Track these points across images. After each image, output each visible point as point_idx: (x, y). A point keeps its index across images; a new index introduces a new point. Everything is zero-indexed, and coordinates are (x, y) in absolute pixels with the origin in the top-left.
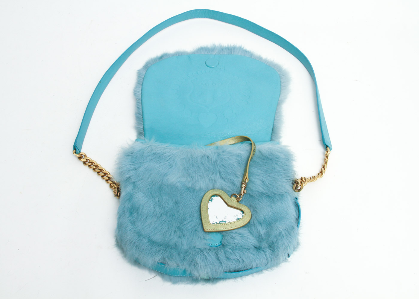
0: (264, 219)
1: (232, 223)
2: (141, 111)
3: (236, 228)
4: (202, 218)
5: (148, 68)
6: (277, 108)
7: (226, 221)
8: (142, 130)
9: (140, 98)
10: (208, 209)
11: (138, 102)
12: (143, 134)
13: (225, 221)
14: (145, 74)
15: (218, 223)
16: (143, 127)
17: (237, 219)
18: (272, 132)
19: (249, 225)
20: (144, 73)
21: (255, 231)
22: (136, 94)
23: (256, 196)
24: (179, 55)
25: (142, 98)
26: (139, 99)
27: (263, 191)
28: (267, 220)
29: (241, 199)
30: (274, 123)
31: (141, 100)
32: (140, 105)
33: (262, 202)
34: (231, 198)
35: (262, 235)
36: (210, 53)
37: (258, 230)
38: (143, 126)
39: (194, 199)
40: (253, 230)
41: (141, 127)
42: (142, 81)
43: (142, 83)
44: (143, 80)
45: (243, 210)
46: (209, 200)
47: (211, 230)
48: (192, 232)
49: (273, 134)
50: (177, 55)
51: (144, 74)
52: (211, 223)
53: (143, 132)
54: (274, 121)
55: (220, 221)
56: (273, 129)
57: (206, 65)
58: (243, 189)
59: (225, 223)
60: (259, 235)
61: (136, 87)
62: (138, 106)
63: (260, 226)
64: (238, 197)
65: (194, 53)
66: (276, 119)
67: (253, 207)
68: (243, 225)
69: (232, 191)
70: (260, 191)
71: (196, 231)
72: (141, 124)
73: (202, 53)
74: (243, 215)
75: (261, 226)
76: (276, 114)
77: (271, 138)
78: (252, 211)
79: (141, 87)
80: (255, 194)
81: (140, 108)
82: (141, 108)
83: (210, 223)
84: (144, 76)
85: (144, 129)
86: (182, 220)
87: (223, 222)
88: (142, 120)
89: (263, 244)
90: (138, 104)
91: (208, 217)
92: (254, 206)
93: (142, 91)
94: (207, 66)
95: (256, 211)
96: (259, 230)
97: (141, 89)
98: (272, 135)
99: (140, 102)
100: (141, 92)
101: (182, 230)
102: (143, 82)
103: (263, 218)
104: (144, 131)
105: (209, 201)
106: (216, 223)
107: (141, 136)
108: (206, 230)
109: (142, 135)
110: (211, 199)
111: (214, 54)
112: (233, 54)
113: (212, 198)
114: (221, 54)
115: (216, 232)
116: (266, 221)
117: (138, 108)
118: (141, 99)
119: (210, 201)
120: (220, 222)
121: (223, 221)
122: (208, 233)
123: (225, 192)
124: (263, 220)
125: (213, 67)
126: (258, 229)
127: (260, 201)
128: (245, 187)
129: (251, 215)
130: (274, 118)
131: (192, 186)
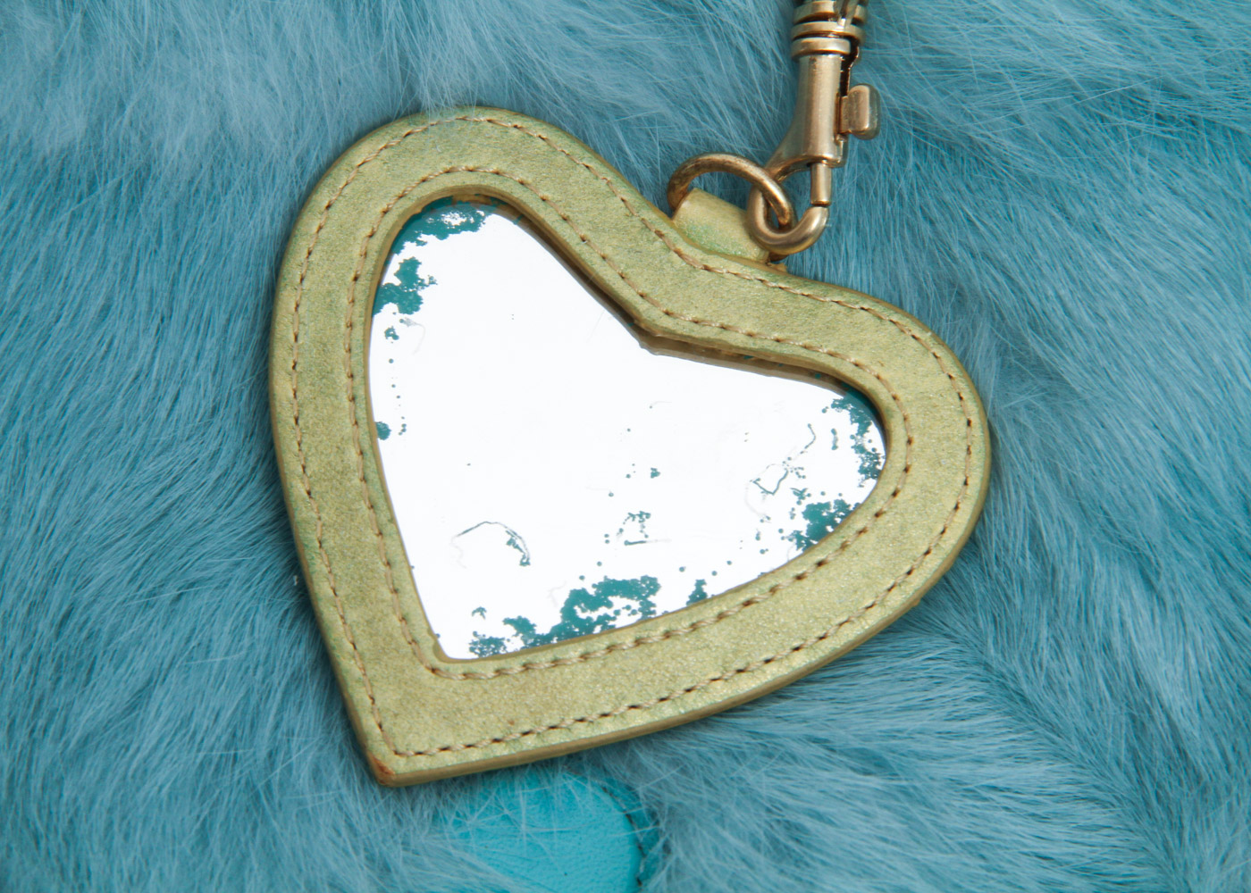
0: (1172, 489)
1: (746, 597)
3: (800, 661)
4: (322, 588)
7: (652, 585)
10: (383, 432)
13: (642, 589)
15: (543, 629)
17: (802, 525)
19: (978, 587)
21: (1074, 664)
23: (1021, 136)
27: (1109, 58)
28: (1220, 488)
29: (817, 219)
33: (1108, 223)
34: (670, 210)
35: (1183, 724)
37: (1107, 647)
39: (161, 304)
40: (1046, 654)
45: (867, 381)
46: (379, 296)
47: (475, 756)
48: (217, 834)
52: (457, 646)
55: (578, 597)
58: (827, 71)
59: (647, 608)
60: (1138, 726)
63: (1138, 591)
64: (770, 199)
67: (997, 315)
68: (897, 601)
69: (678, 104)
70: (1068, 71)
71: (257, 799)
74: (874, 457)
75: (1150, 585)
78: (991, 380)
80: (1001, 118)
83: (437, 649)
86: (48, 671)
87: (618, 602)
89: (1208, 847)
91: (395, 563)
92: (1009, 301)
95: (1039, 367)
96: (1122, 658)
101: (70, 838)
103: (1163, 473)
105: (375, 307)
106: (522, 625)
108: (400, 767)
110: (391, 278)
113: (409, 250)
115: (543, 765)
116: (1210, 512)
119: (389, 314)
120: (568, 611)
121: (611, 588)
122: (427, 804)
123: (582, 138)
124: (1164, 503)
126: (1117, 641)
127: (1079, 211)
128: (842, 47)
129: (979, 435)
131: (95, 130)
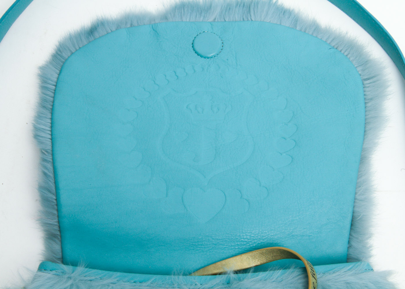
2: (52, 185)
5: (64, 63)
6: (359, 171)
8: (57, 228)
9: (49, 147)
11: (44, 160)
12: (59, 237)
14: (58, 78)
16: (59, 222)
18: (351, 229)
20: (55, 76)
22: (38, 136)
24: (131, 25)
25: (52, 147)
26: (47, 152)
30: (354, 207)
31: (50, 151)
32: (50, 166)
36: (202, 18)
38: (57, 220)
41: (54, 221)
42: (52, 99)
43: (53, 106)
44: (54, 97)
49: (353, 234)
50: (129, 26)
51: (56, 80)
53: (59, 233)
54: (354, 202)
56: (352, 221)
57: (194, 50)
61: (39, 117)
62: (46, 171)
65: (165, 17)
66: (358, 197)
72: (54, 214)
73: (184, 19)
76: (358, 186)
77: (349, 242)
79: (50, 117)
81: (50, 176)
82: (52, 175)
84: (56, 86)
85: (59, 227)
88: (56, 207)
90: (46, 164)
93: (51, 127)
94: (196, 55)
97: (50, 121)
98: (350, 234)
99: (49, 158)
100: (51, 131)
102: (53, 102)
104: (60, 231)
107: (55, 241)
109: (57, 241)
111: (211, 19)
112: (253, 19)
114: (227, 20)
117: (45, 174)
118: (52, 151)
125: (211, 55)
130: (355, 197)
